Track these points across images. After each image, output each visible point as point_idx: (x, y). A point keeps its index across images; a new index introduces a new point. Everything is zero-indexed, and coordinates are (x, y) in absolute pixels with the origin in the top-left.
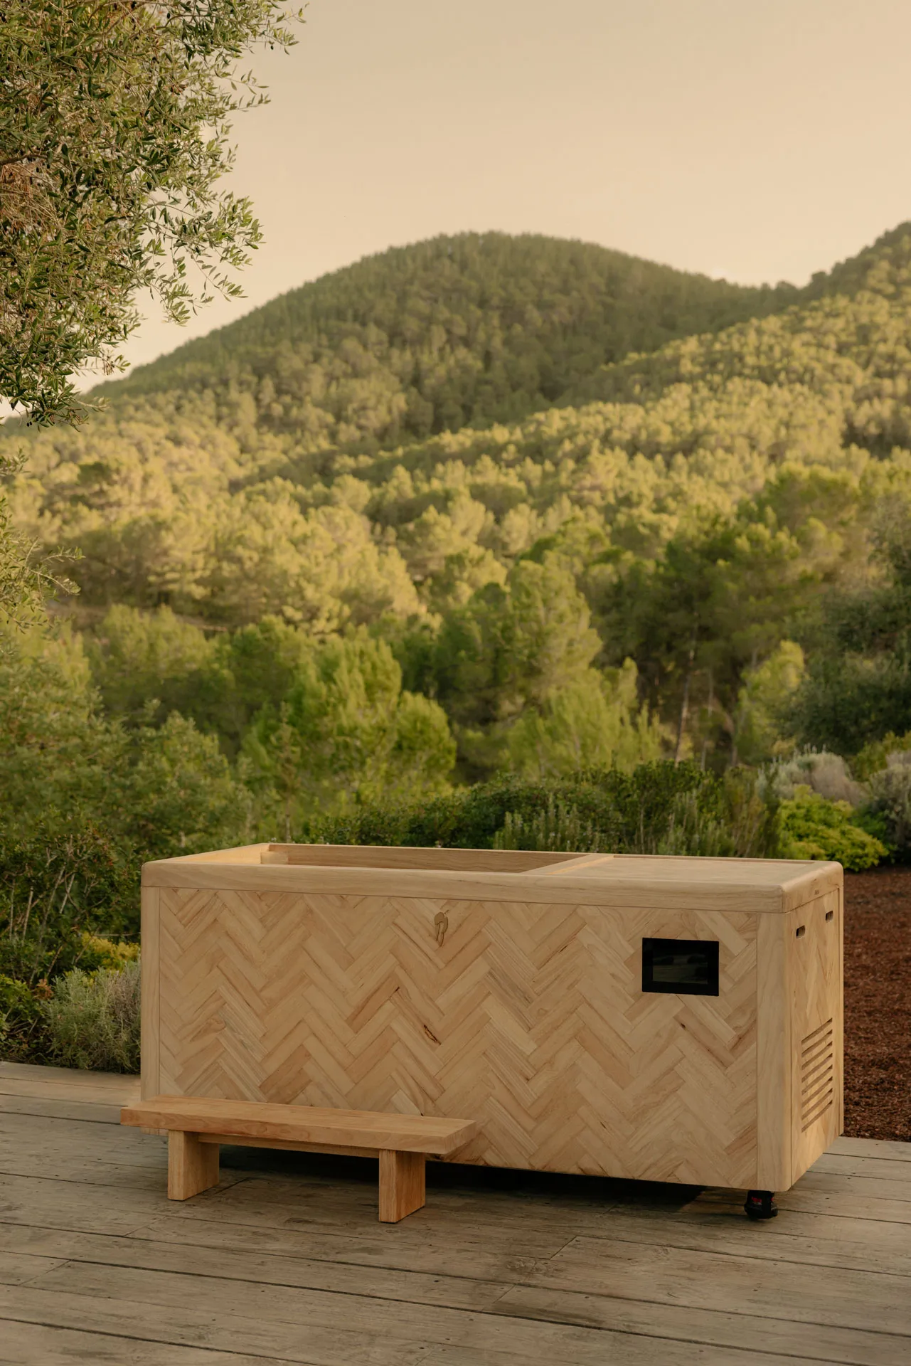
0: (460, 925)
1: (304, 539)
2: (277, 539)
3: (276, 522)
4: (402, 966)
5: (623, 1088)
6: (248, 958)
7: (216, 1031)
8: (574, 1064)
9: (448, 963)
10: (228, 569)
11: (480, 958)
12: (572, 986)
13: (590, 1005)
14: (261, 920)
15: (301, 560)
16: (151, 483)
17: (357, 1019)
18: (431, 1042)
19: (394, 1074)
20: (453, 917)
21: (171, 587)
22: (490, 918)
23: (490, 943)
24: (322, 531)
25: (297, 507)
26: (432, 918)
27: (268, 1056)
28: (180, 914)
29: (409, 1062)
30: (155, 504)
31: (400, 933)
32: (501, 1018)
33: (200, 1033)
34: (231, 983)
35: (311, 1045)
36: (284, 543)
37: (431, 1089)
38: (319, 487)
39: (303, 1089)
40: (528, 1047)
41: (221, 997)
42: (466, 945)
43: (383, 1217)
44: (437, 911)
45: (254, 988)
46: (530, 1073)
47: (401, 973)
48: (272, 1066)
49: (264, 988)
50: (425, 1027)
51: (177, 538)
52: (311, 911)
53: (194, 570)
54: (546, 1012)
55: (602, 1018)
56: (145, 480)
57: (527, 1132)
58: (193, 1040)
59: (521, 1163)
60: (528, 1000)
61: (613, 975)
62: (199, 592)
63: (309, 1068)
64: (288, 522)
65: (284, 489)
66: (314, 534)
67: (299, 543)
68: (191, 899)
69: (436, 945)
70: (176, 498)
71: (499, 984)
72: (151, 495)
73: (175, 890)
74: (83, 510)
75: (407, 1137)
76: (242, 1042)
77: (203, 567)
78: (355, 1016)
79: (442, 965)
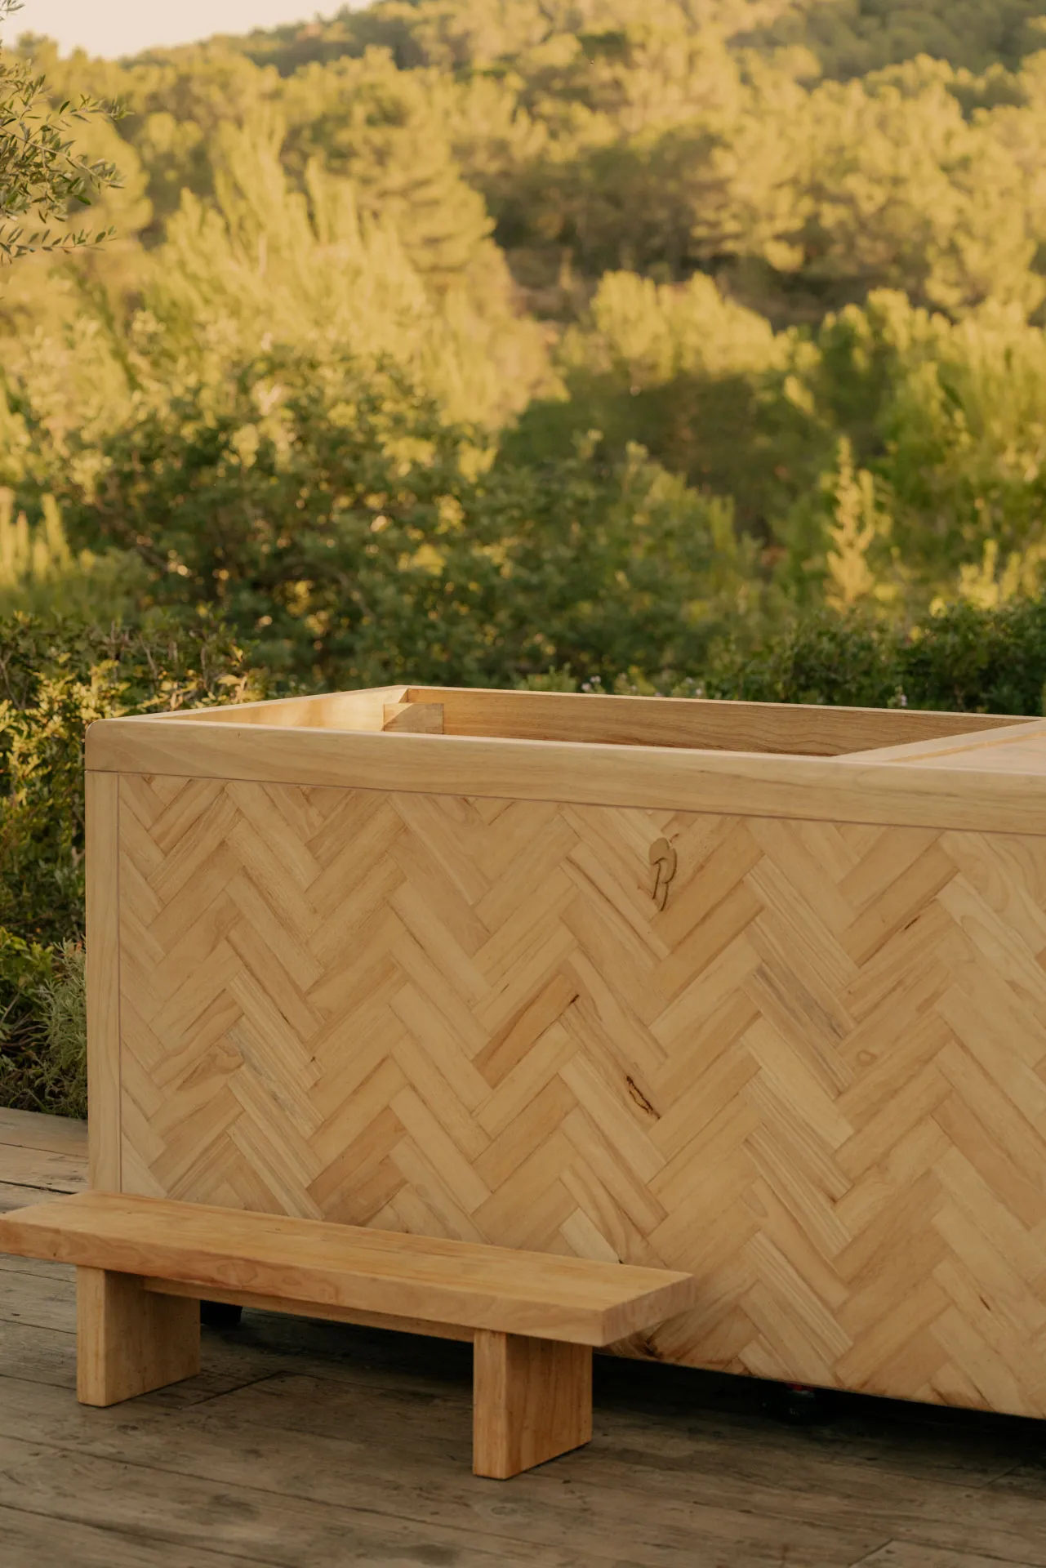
0: (702, 867)
1: (965, 163)
2: (916, 163)
3: (915, 135)
4: (586, 953)
5: (1028, 1228)
6: (284, 922)
7: (226, 1071)
8: (928, 1173)
9: (675, 947)
10: (831, 216)
11: (740, 940)
12: (928, 1002)
13: (962, 1046)
14: (311, 846)
15: (955, 198)
16: (701, 64)
17: (495, 1057)
18: (642, 1113)
19: (567, 1176)
20: (687, 849)
21: (730, 246)
22: (762, 854)
23: (762, 908)
24: (996, 150)
25: (954, 108)
26: (644, 850)
27: (323, 1127)
28: (157, 830)
29: (598, 1152)
30: (704, 102)
31: (580, 880)
32: (782, 1068)
33: (194, 1077)
34: (253, 974)
35: (407, 1109)
36: (929, 169)
37: (641, 1212)
38: (996, 70)
39: (390, 1197)
40: (838, 1132)
41: (234, 1003)
42: (713, 908)
43: (479, 1465)
44: (655, 834)
45: (296, 987)
46: (838, 1186)
47: (579, 963)
48: (332, 1147)
49: (316, 986)
50: (629, 1080)
51: (741, 163)
52: (405, 829)
53: (771, 217)
54: (874, 1057)
55: (986, 1074)
56: (692, 59)
57: (832, 1311)
58: (180, 1088)
59: (819, 1375)
60: (836, 1030)
62: (784, 257)
63: (402, 1156)
64: (937, 134)
65: (935, 76)
66: (982, 154)
67: (955, 170)
68: (176, 799)
69: (653, 908)
70: (745, 93)
71: (780, 997)
72: (699, 85)
73: (148, 779)
74: (580, 113)
75: (526, 1306)
76: (275, 1098)
77: (789, 214)
78: (491, 1052)
79: (663, 951)
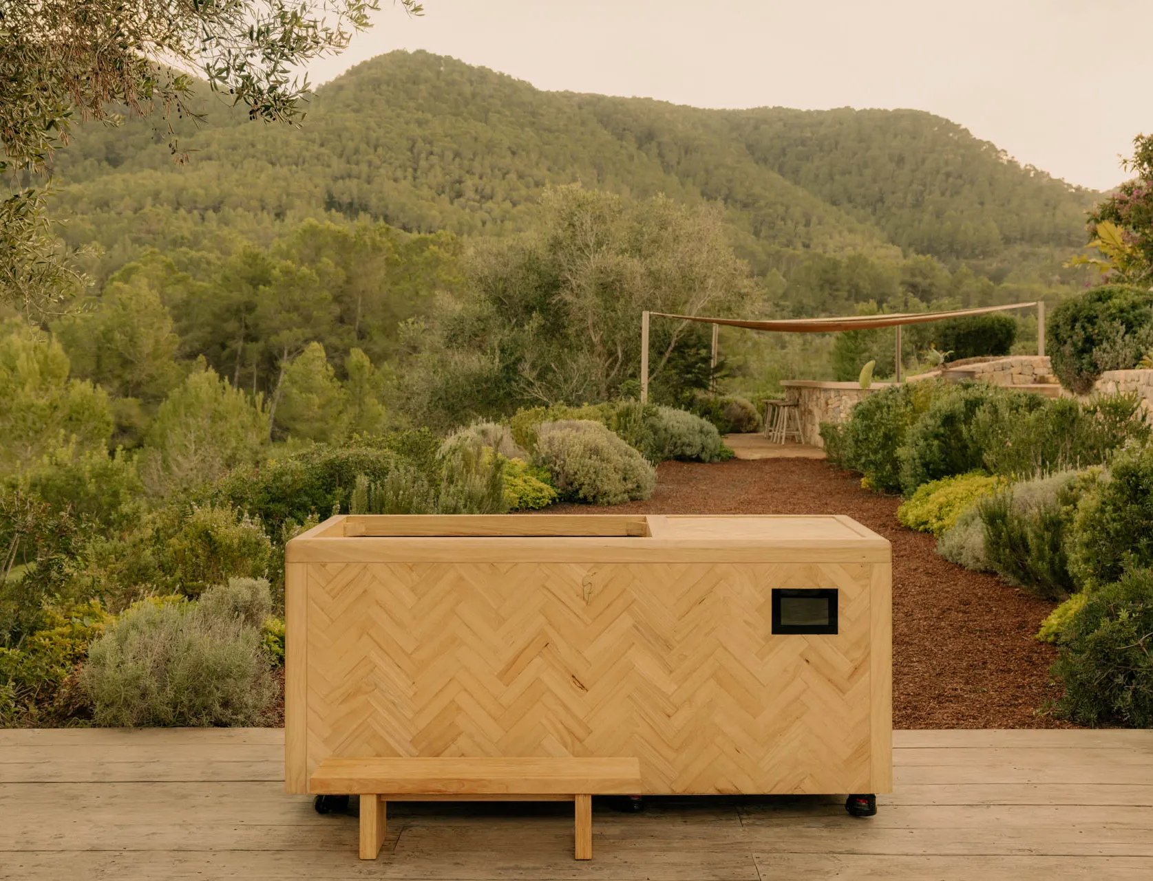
0: (606, 586)
4: (551, 624)
5: (755, 718)
6: (398, 623)
7: (366, 693)
8: (712, 700)
9: (595, 619)
11: (625, 613)
12: (710, 632)
13: (725, 648)
14: (413, 589)
17: (508, 673)
18: (579, 690)
19: (544, 720)
20: (598, 580)
22: (635, 578)
23: (635, 600)
26: (580, 581)
27: (419, 713)
28: (329, 588)
29: (558, 708)
31: (550, 595)
32: (645, 664)
33: (349, 696)
34: (381, 648)
35: (462, 699)
37: (580, 732)
40: (670, 688)
41: (371, 662)
42: (612, 602)
43: (579, 855)
44: (584, 574)
45: (404, 651)
46: (670, 711)
47: (550, 630)
48: (424, 721)
49: (416, 649)
50: (573, 676)
52: (462, 579)
54: (686, 656)
55: (736, 659)
57: (669, 762)
58: (342, 702)
59: (663, 790)
60: (669, 647)
61: (746, 622)
63: (461, 721)
68: (340, 572)
69: (583, 604)
71: (643, 634)
73: (324, 564)
75: (604, 781)
78: (506, 671)
79: (589, 621)
